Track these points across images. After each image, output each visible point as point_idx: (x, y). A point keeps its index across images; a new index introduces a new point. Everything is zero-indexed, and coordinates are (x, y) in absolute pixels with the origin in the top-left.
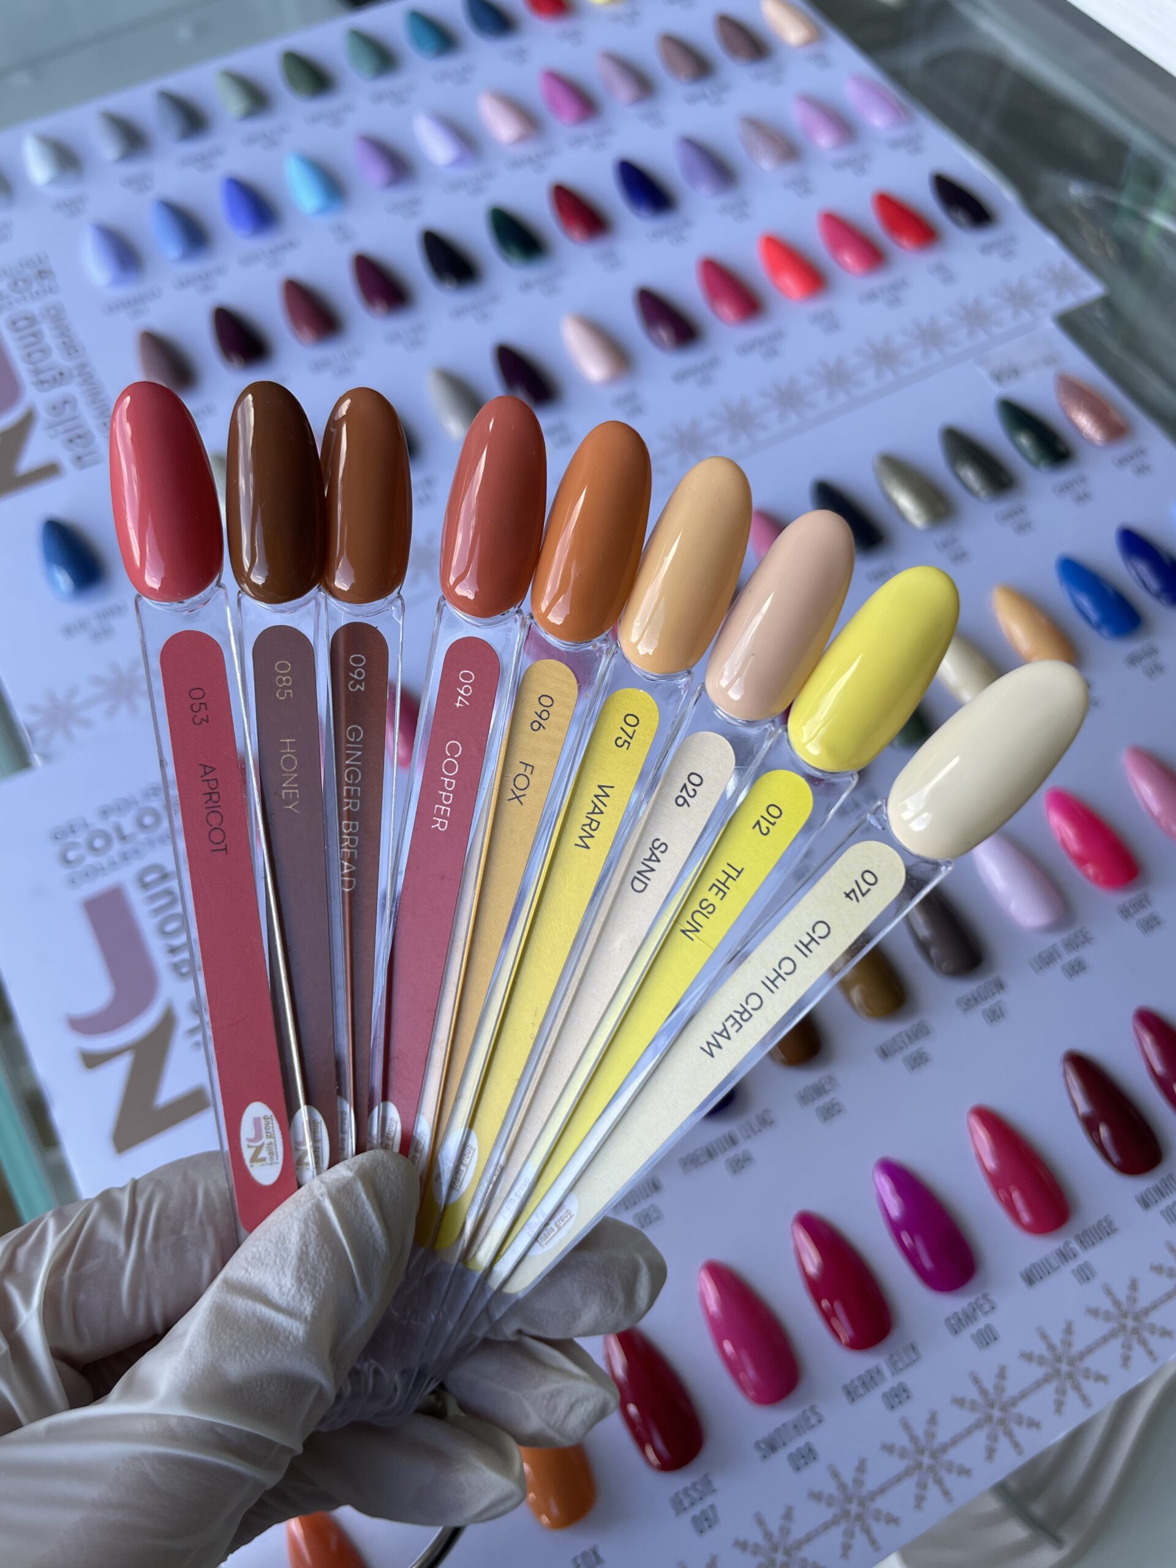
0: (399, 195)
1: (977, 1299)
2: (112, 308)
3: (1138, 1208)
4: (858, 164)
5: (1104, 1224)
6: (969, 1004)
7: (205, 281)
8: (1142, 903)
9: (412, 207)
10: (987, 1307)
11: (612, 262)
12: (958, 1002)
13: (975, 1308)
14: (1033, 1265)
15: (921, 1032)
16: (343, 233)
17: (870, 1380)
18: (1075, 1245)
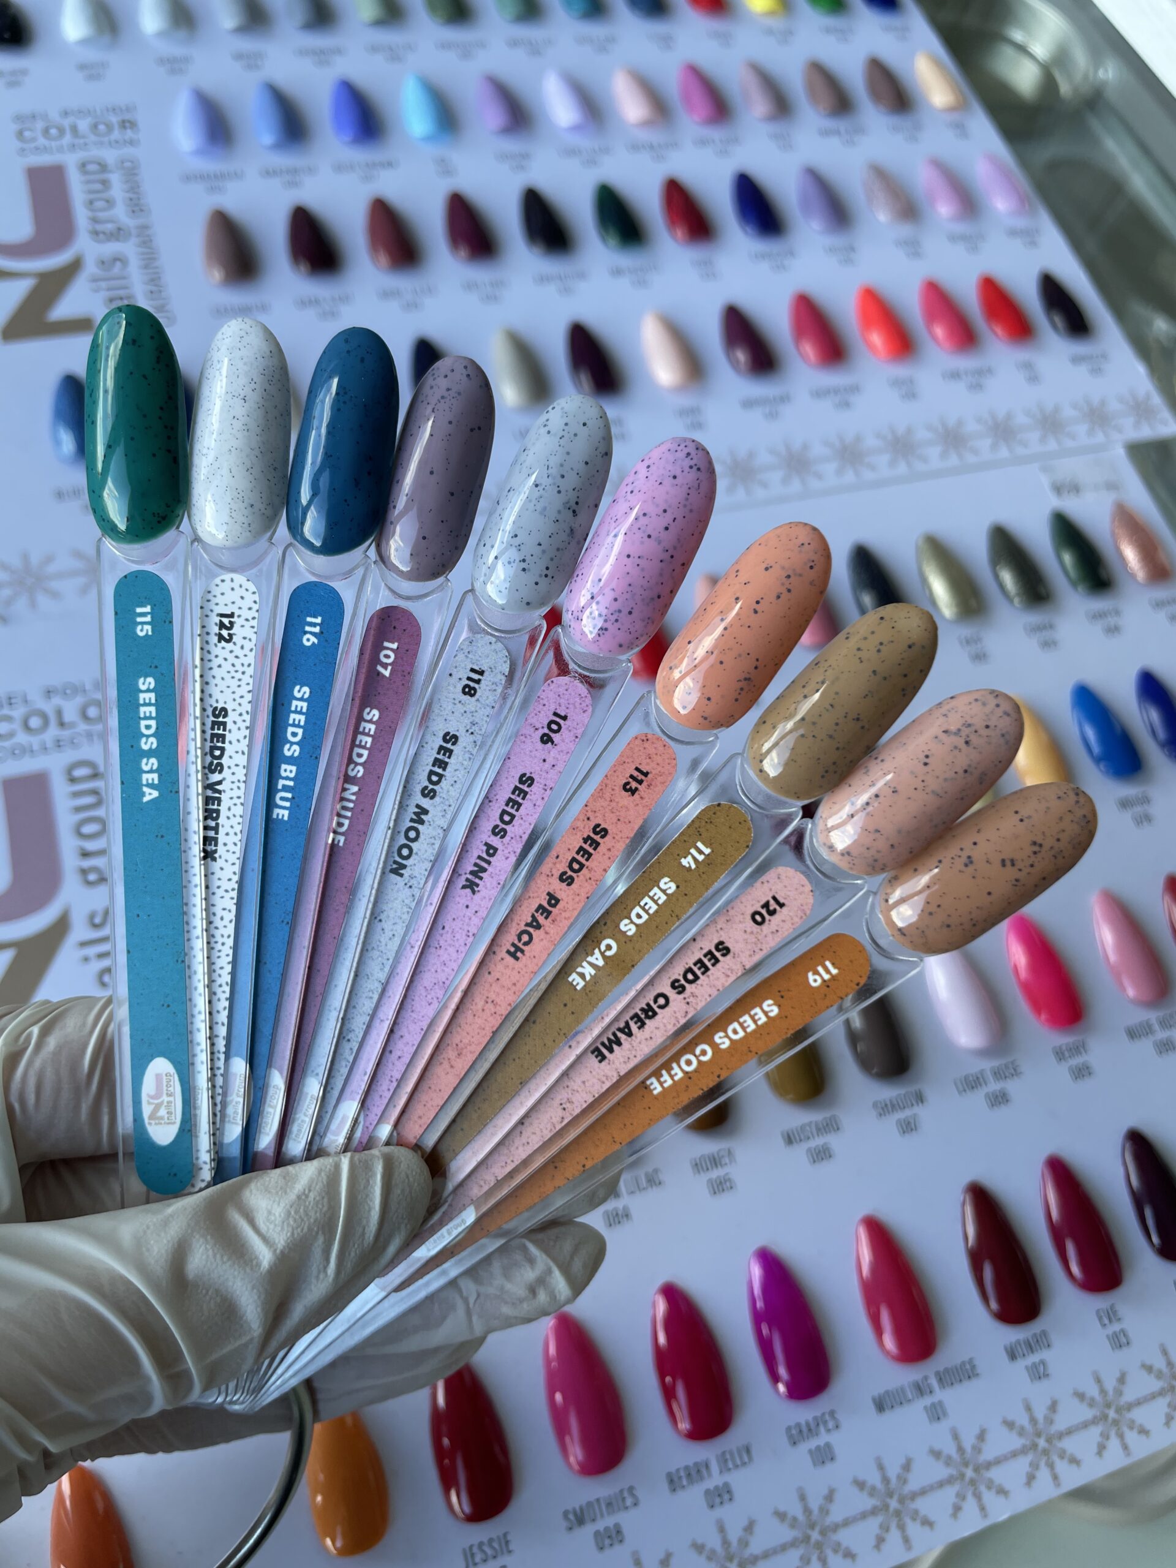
0: (511, 145)
1: (823, 1414)
2: (189, 178)
3: (1004, 1357)
4: (972, 242)
5: (968, 1367)
6: (885, 1109)
7: (292, 177)
8: (1078, 1049)
9: (521, 161)
10: (831, 1425)
11: (708, 271)
12: (875, 1105)
13: (819, 1421)
14: (887, 1392)
15: (831, 1126)
16: (445, 168)
17: (695, 1473)
18: (934, 1382)
